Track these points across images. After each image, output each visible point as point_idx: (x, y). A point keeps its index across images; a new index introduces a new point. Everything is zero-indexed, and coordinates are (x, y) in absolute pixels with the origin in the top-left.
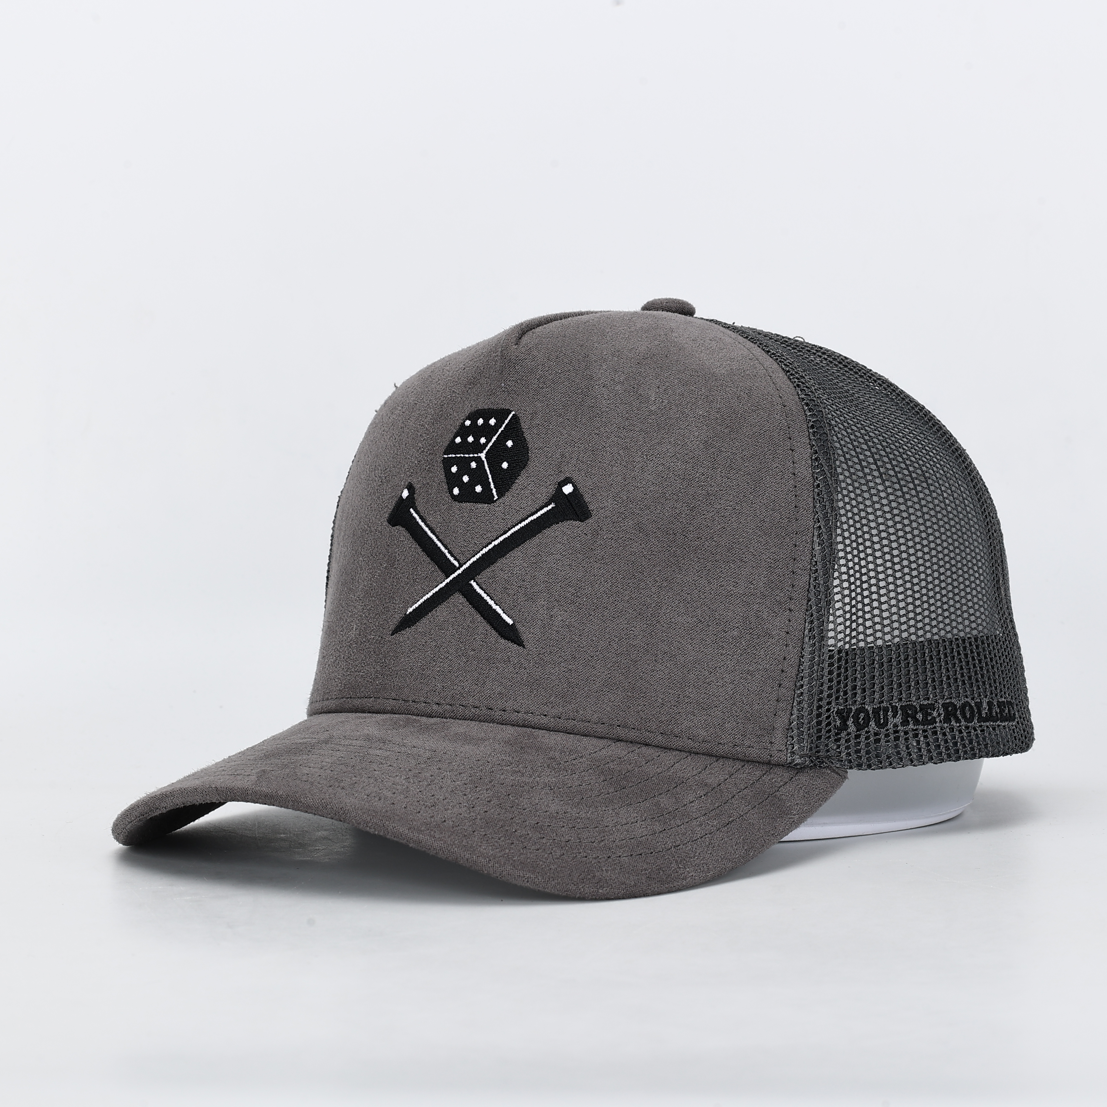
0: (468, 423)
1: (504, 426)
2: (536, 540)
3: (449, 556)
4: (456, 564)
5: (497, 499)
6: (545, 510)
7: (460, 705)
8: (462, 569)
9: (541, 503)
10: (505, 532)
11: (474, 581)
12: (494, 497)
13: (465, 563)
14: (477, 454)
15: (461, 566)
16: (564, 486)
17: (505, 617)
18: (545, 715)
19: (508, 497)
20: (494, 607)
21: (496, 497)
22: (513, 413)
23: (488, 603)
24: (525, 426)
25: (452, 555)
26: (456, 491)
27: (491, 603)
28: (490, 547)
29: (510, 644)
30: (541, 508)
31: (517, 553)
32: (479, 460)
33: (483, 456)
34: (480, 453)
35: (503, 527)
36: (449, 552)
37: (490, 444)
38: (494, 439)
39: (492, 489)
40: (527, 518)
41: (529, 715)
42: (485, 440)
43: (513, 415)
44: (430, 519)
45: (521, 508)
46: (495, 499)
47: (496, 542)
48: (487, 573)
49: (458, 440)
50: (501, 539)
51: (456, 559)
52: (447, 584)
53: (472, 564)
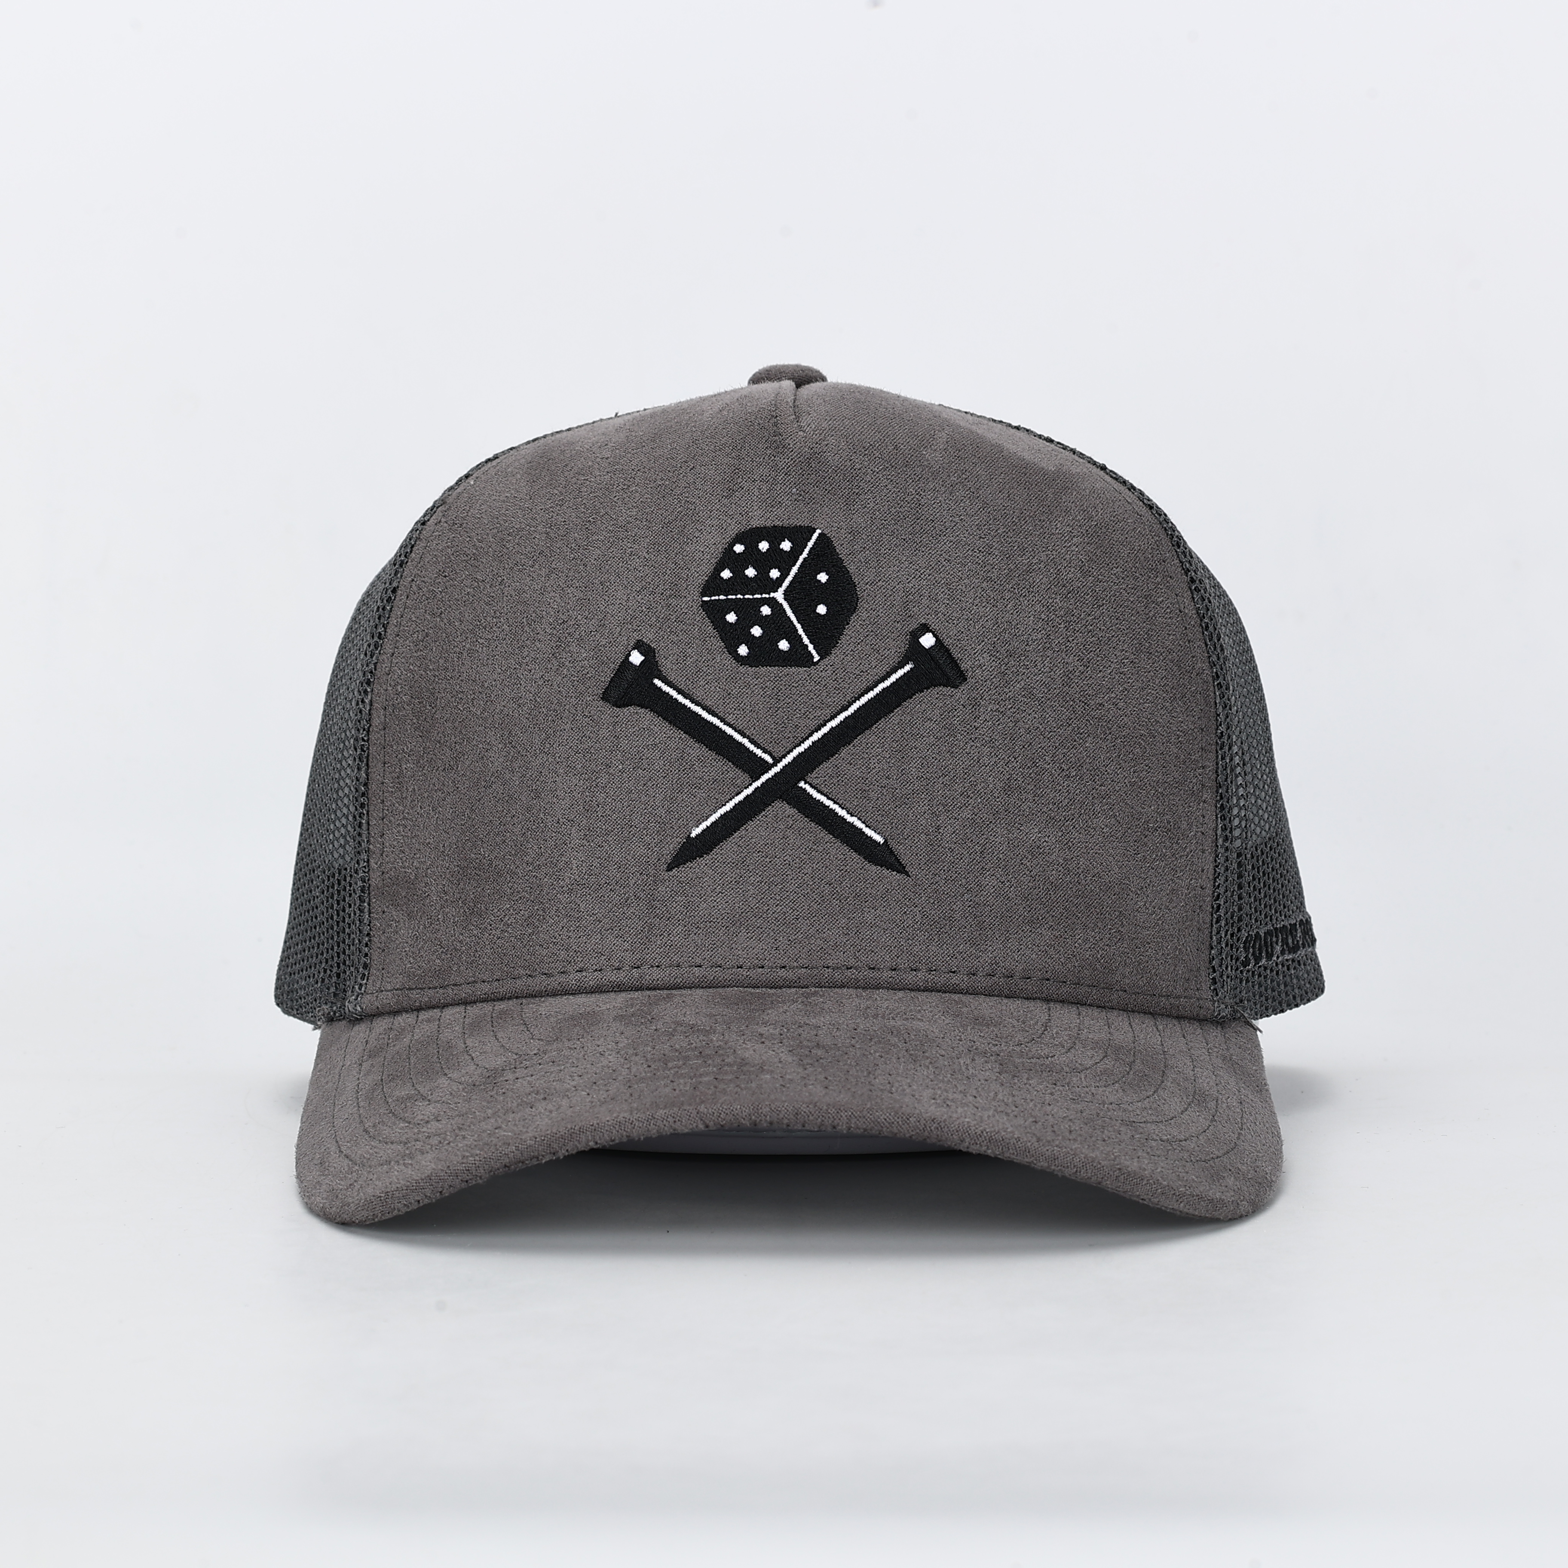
0: (739, 548)
1: (806, 551)
2: (896, 716)
3: (752, 747)
4: (769, 759)
5: (819, 661)
6: (900, 673)
7: (824, 967)
8: (780, 766)
9: (892, 662)
10: (845, 708)
11: (805, 783)
12: (813, 657)
13: (784, 756)
14: (769, 594)
15: (777, 761)
16: (921, 637)
17: (869, 832)
18: (954, 972)
19: (836, 656)
20: (849, 819)
21: (817, 658)
22: (818, 531)
23: (837, 814)
24: (842, 550)
25: (758, 746)
26: (743, 650)
27: (842, 813)
28: (825, 730)
29: (886, 872)
30: (894, 670)
31: (868, 738)
32: (773, 603)
33: (779, 596)
34: (774, 592)
35: (839, 700)
36: (752, 741)
37: (789, 578)
38: (794, 570)
39: (807, 646)
40: (876, 686)
41: (932, 973)
42: (779, 574)
43: (819, 534)
44: (699, 694)
45: (862, 671)
46: (815, 660)
47: (834, 723)
48: (825, 768)
49: (726, 574)
50: (841, 717)
51: (765, 751)
52: (757, 789)
53: (798, 756)
